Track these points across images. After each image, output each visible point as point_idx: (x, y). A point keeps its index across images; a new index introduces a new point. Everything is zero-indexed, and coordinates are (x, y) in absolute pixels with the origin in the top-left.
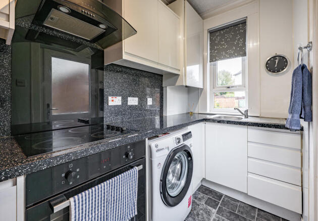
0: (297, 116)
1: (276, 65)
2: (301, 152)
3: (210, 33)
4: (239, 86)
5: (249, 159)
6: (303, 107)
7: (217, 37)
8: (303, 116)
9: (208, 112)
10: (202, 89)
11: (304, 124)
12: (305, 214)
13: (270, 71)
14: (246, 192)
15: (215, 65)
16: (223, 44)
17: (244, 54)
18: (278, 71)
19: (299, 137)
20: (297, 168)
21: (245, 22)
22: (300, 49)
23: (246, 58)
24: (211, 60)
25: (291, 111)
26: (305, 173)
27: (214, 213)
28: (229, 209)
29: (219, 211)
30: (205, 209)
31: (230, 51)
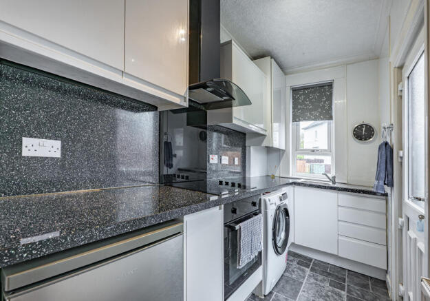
0: (381, 183)
1: (363, 133)
2: (386, 215)
3: (293, 91)
4: (325, 150)
5: (340, 223)
6: (387, 176)
7: (300, 95)
8: (386, 182)
9: (291, 176)
10: (284, 151)
11: (388, 189)
12: (390, 269)
13: (357, 138)
14: (336, 253)
15: (297, 125)
16: (308, 105)
17: (331, 118)
18: (366, 139)
19: (385, 202)
20: (384, 229)
21: (332, 85)
22: (384, 128)
23: (333, 122)
24: (294, 120)
25: (378, 178)
26: (389, 234)
27: (308, 271)
28: (321, 269)
29: (312, 270)
30: (299, 268)
31: (315, 113)
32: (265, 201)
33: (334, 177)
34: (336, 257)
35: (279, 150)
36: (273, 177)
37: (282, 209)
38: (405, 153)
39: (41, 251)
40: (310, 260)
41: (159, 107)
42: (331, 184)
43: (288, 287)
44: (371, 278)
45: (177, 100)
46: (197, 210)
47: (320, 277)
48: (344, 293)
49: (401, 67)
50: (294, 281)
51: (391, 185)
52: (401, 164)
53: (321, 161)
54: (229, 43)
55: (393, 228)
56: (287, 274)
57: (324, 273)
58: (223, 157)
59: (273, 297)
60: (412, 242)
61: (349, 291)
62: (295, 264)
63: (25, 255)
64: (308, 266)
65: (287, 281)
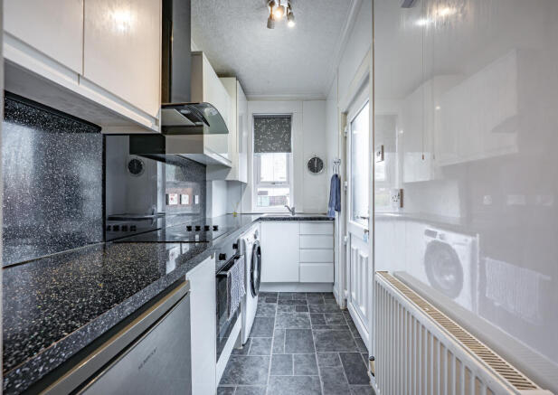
0: (333, 209)
1: (315, 165)
2: (334, 236)
3: (255, 118)
4: (284, 182)
5: (301, 250)
6: (337, 202)
7: (262, 125)
8: (336, 208)
9: (253, 212)
10: (246, 184)
11: (337, 214)
12: (336, 281)
13: (311, 170)
14: (297, 280)
15: (259, 157)
16: (270, 135)
17: (289, 151)
18: (317, 171)
19: (332, 225)
20: (330, 249)
21: (291, 118)
23: (291, 154)
24: (256, 151)
25: (330, 205)
26: (336, 251)
27: (276, 305)
28: (287, 299)
29: (280, 303)
30: (268, 306)
31: (276, 144)
32: (244, 241)
33: (293, 208)
34: (299, 284)
35: (241, 183)
36: (235, 215)
37: (257, 247)
38: (348, 184)
39: (60, 357)
40: (276, 294)
41: (103, 127)
42: (291, 215)
43: (263, 328)
44: (324, 293)
45: (149, 124)
46: (199, 262)
47: (288, 307)
48: (308, 314)
49: (346, 114)
50: (267, 319)
51: (338, 210)
52: (346, 192)
53: (265, 193)
54: (199, 54)
55: (339, 246)
56: (259, 316)
57: (290, 302)
58: (183, 196)
59: (252, 342)
60: (355, 252)
61: (311, 310)
62: (263, 303)
63: (41, 370)
64: (275, 301)
65: (261, 322)
